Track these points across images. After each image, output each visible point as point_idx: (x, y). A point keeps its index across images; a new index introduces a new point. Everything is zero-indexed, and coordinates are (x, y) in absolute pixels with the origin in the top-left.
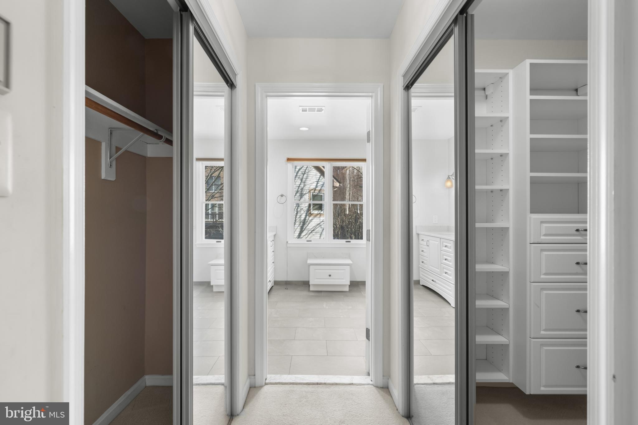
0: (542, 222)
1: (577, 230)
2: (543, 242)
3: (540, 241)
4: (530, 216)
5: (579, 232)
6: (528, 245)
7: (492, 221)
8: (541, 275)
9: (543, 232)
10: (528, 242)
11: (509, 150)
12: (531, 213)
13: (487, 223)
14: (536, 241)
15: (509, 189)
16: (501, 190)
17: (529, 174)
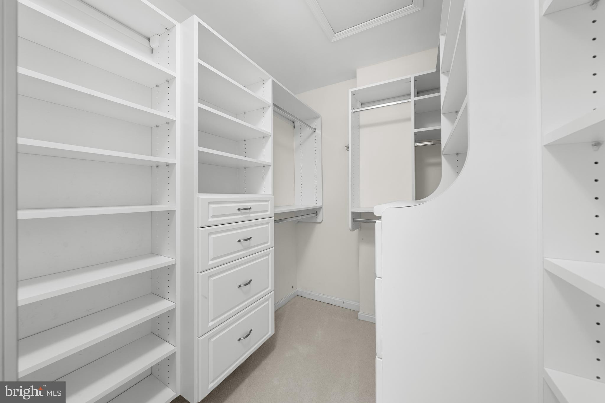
0: (210, 203)
1: (239, 210)
2: (211, 224)
3: (208, 224)
4: (198, 196)
5: (240, 211)
6: (196, 229)
7: (157, 203)
8: (209, 261)
9: (211, 214)
10: (196, 226)
11: (176, 117)
12: (198, 193)
13: (151, 205)
14: (204, 225)
15: (175, 164)
16: (167, 165)
17: (198, 149)
